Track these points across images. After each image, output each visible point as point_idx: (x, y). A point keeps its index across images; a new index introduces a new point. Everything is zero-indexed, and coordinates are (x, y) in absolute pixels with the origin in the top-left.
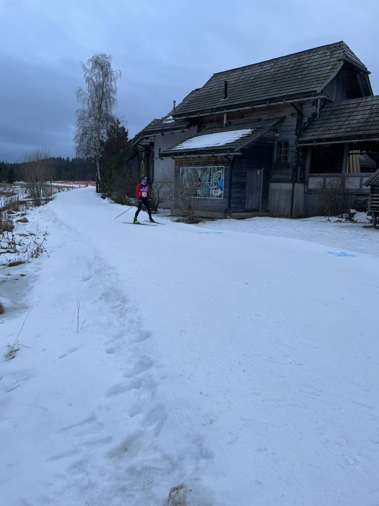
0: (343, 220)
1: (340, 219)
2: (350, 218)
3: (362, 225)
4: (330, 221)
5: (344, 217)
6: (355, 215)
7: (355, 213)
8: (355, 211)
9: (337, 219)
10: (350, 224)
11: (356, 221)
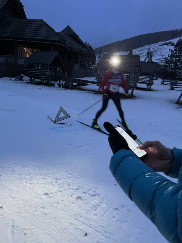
0: (18, 79)
1: (16, 79)
2: (21, 79)
3: (26, 82)
4: (11, 80)
5: (18, 78)
6: (23, 77)
7: (23, 76)
8: (23, 75)
9: (14, 79)
10: (21, 81)
11: (24, 80)
